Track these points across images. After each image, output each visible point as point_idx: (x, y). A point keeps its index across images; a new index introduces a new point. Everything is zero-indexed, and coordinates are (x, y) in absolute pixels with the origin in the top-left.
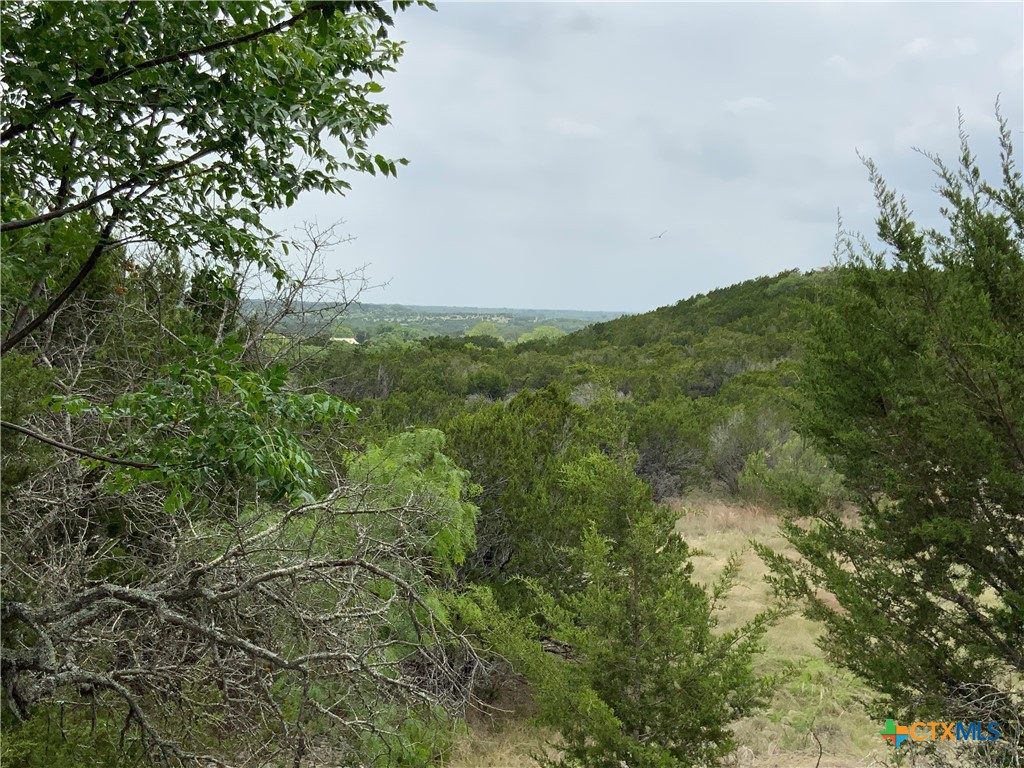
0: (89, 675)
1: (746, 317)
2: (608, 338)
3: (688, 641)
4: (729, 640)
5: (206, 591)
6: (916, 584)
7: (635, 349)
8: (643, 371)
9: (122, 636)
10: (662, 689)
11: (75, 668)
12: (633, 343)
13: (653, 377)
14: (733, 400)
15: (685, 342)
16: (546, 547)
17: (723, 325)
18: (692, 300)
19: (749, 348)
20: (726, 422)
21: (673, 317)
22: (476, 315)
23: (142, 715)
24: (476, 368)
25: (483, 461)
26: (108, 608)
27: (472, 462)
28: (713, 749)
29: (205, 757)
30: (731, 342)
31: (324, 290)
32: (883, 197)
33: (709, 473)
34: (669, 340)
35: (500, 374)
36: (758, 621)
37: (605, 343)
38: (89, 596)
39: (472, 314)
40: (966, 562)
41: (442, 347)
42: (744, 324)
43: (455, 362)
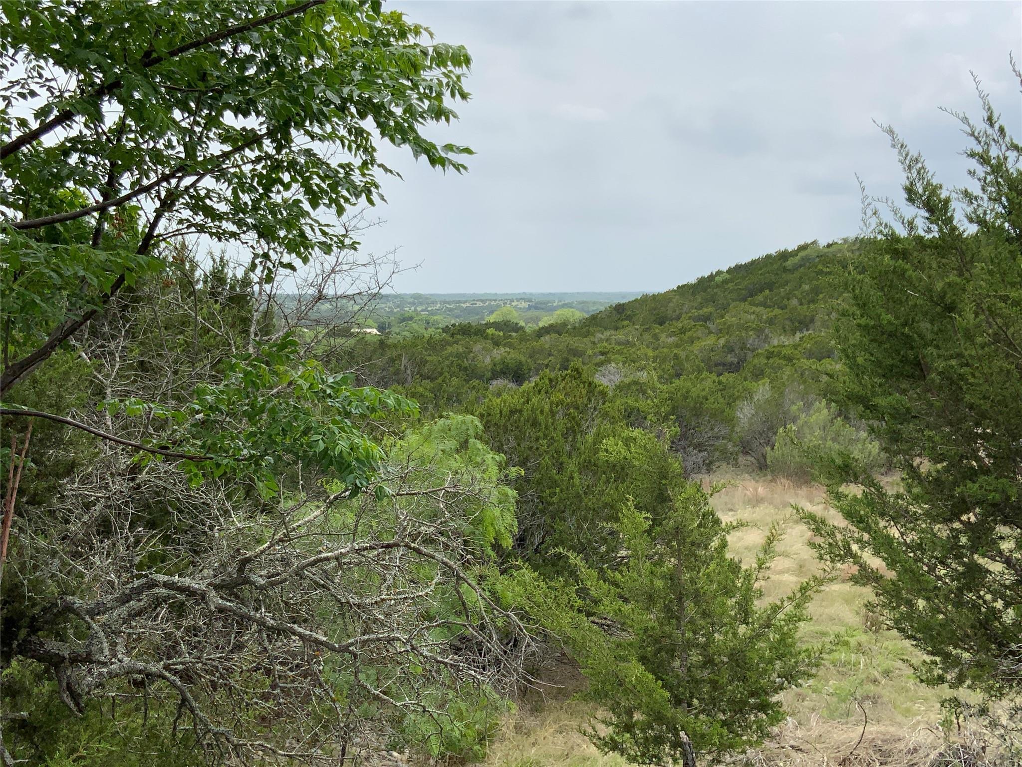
0: (140, 665)
1: (767, 292)
2: (629, 318)
3: (733, 613)
4: (776, 609)
5: (254, 578)
6: (963, 547)
7: (657, 329)
8: (665, 350)
9: (169, 627)
10: (709, 662)
11: (126, 659)
12: (655, 322)
13: (676, 355)
14: (758, 375)
15: (707, 318)
16: (579, 527)
17: (745, 300)
18: (711, 277)
19: (771, 322)
20: (752, 398)
21: (693, 294)
22: (495, 300)
23: (193, 704)
24: (499, 353)
25: (513, 443)
26: (157, 599)
27: (502, 445)
28: (762, 720)
29: (257, 743)
30: (753, 317)
31: (356, 275)
32: (907, 162)
33: (736, 449)
34: (690, 318)
35: (523, 359)
36: (804, 589)
37: (626, 323)
38: (138, 587)
39: (490, 300)
40: (1012, 522)
41: (464, 334)
42: (766, 298)
43: (477, 347)
